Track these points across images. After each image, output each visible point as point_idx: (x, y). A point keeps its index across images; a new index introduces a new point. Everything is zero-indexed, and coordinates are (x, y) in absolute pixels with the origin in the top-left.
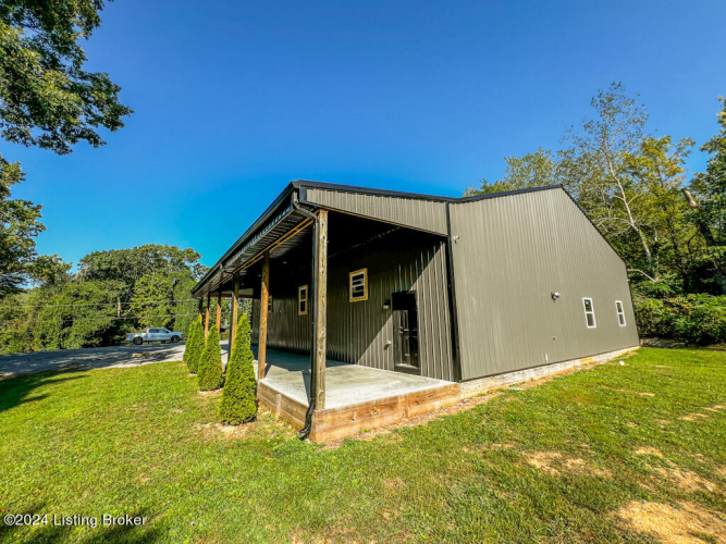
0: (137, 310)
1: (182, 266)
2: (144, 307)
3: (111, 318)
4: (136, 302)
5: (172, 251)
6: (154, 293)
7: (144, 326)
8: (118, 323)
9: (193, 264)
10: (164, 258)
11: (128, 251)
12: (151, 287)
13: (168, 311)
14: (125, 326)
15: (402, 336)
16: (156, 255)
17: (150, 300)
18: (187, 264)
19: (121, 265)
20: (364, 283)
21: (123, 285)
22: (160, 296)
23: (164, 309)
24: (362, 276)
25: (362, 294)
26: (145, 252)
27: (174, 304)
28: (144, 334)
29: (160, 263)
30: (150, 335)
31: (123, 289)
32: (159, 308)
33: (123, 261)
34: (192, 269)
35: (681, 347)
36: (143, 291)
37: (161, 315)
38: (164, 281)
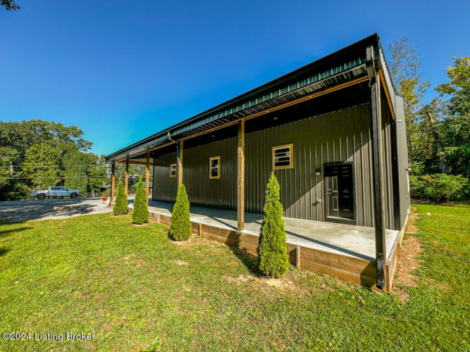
0: (29, 173)
1: (67, 139)
2: (35, 170)
3: (6, 178)
4: (27, 166)
5: (58, 128)
6: (44, 159)
7: (37, 185)
8: (12, 182)
9: (77, 139)
10: (51, 132)
11: (17, 125)
12: (41, 155)
13: (58, 174)
14: (19, 185)
15: (331, 196)
16: (44, 129)
17: (41, 165)
18: (72, 138)
19: (11, 135)
20: (290, 154)
21: (15, 151)
22: (50, 162)
23: (54, 172)
24: (288, 150)
25: (288, 163)
26: (33, 125)
27: (63, 169)
28: (46, 191)
29: (47, 136)
30: (51, 191)
31: (15, 155)
32: (50, 171)
33: (13, 132)
34: (77, 142)
35: (427, 204)
36: (33, 157)
37: (52, 177)
38: (53, 150)
